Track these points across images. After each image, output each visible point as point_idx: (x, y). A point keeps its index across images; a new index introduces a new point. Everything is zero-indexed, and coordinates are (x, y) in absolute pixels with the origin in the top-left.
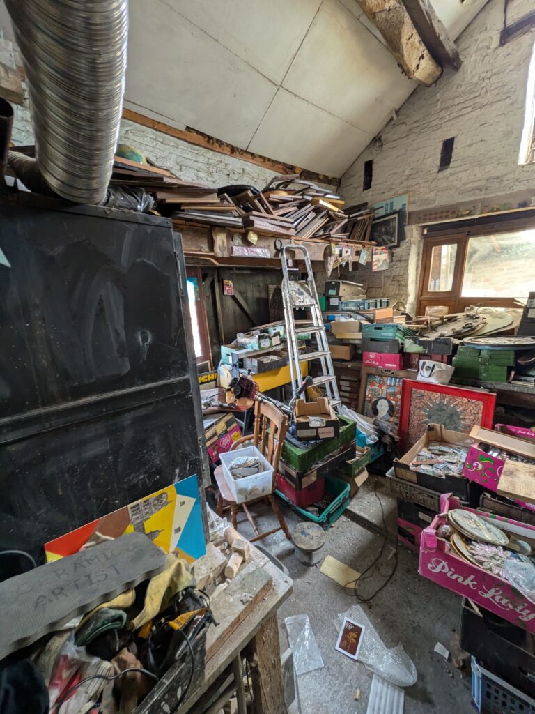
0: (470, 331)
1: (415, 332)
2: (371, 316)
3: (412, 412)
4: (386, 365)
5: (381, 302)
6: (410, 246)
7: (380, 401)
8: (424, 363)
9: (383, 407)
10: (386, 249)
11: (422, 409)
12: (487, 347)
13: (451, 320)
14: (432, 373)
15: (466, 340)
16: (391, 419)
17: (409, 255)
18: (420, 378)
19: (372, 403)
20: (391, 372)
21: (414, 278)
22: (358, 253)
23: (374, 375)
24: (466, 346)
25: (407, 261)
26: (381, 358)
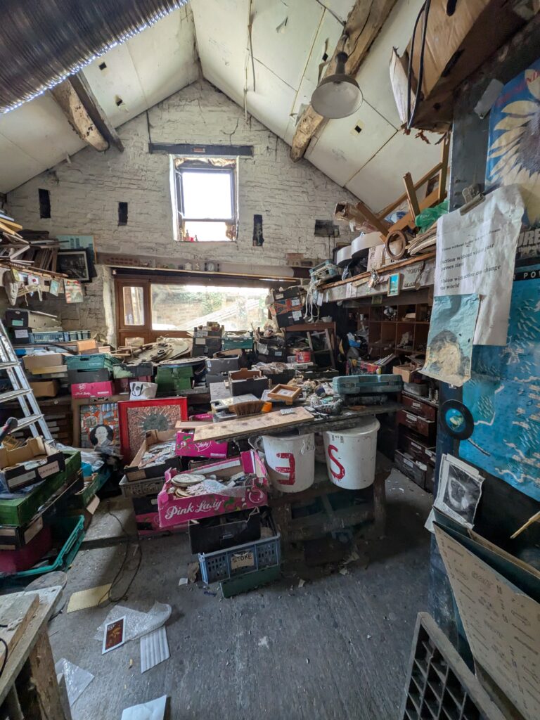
0: (163, 356)
1: (121, 360)
2: (73, 348)
3: (130, 429)
4: (99, 393)
5: (82, 334)
6: (102, 283)
7: (97, 429)
8: (134, 385)
9: (102, 434)
10: (78, 283)
11: (138, 423)
12: (176, 366)
13: (149, 348)
14: (141, 392)
15: (161, 362)
16: (112, 443)
17: (102, 291)
18: (132, 398)
19: (89, 433)
20: (105, 399)
21: (110, 312)
22: (48, 283)
23: (87, 406)
24: (163, 367)
25: (102, 296)
26: (92, 387)
